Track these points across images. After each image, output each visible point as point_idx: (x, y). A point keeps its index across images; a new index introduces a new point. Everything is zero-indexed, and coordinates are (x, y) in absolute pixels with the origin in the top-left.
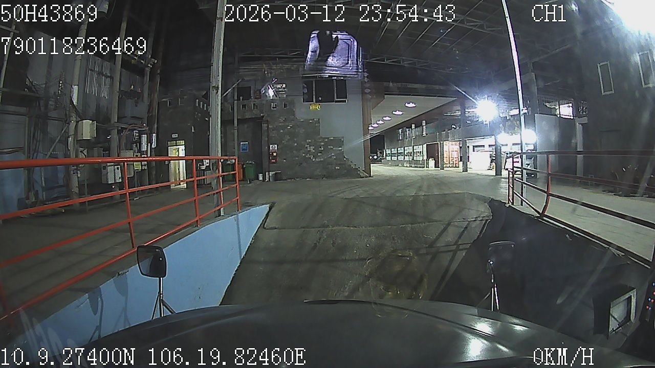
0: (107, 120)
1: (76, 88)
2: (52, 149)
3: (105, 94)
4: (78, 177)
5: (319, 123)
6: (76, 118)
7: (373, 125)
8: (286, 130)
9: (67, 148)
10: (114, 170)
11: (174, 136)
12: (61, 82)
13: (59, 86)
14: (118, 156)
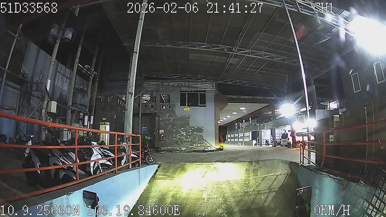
0: (66, 103)
1: (49, 81)
2: (32, 114)
3: (66, 88)
4: (46, 133)
5: (189, 118)
6: (48, 99)
7: (220, 121)
8: (170, 122)
9: (41, 115)
10: (67, 133)
11: (104, 119)
12: (41, 76)
13: (40, 78)
14: (70, 125)
